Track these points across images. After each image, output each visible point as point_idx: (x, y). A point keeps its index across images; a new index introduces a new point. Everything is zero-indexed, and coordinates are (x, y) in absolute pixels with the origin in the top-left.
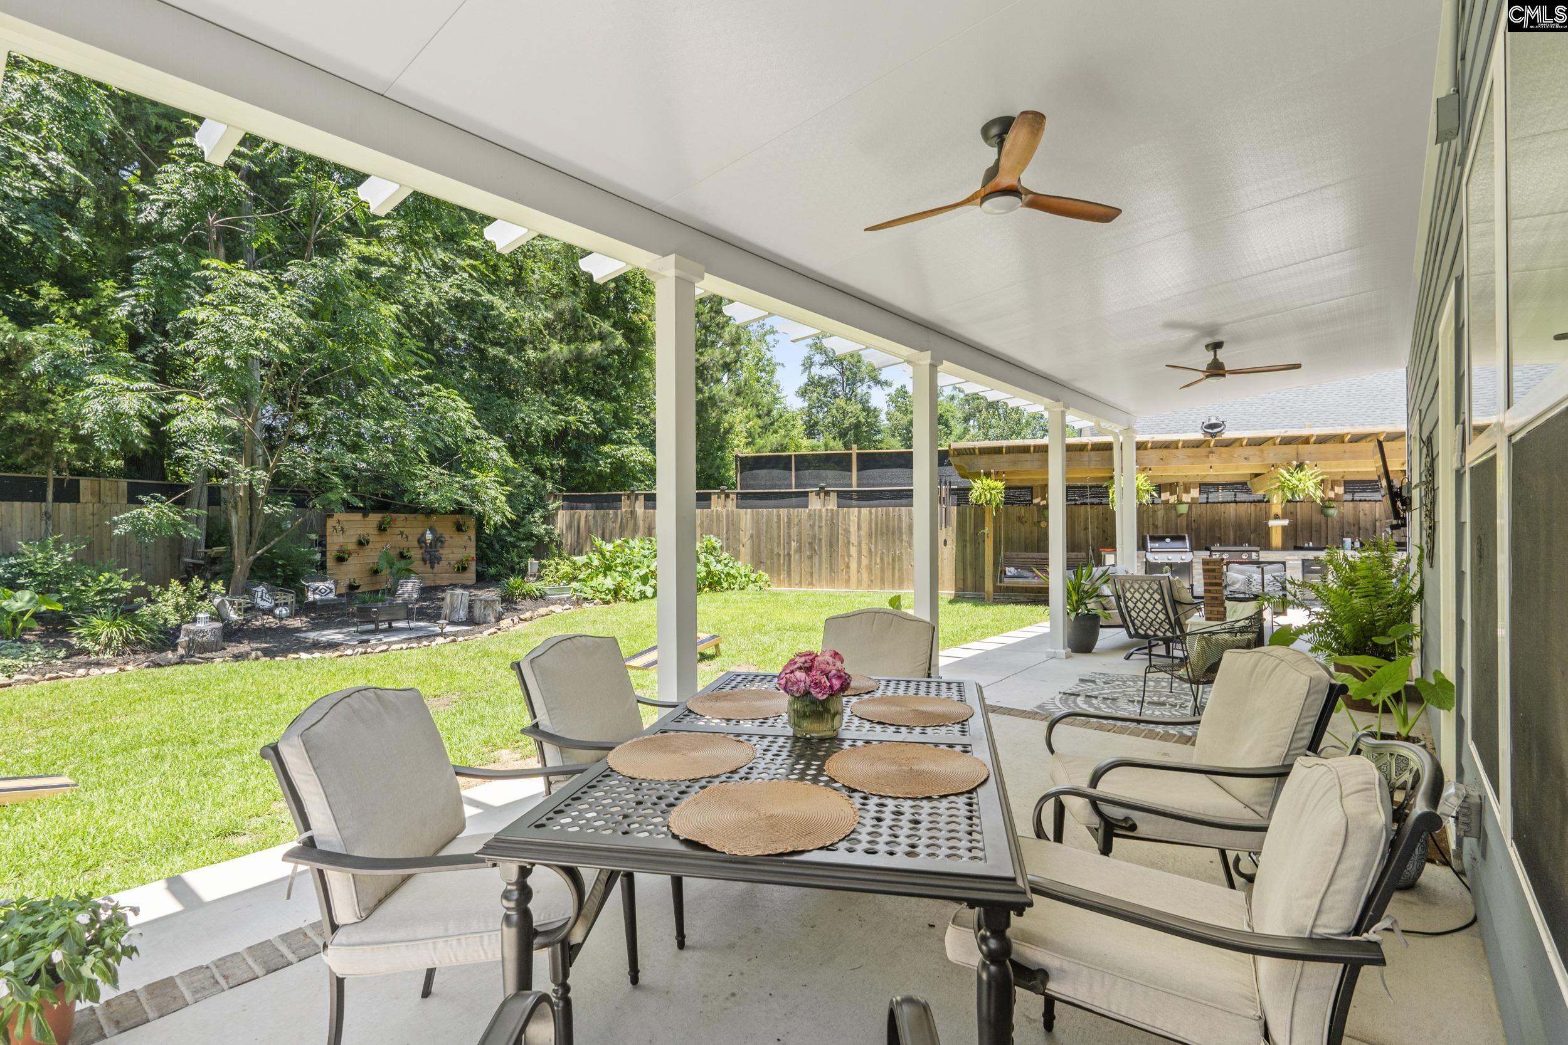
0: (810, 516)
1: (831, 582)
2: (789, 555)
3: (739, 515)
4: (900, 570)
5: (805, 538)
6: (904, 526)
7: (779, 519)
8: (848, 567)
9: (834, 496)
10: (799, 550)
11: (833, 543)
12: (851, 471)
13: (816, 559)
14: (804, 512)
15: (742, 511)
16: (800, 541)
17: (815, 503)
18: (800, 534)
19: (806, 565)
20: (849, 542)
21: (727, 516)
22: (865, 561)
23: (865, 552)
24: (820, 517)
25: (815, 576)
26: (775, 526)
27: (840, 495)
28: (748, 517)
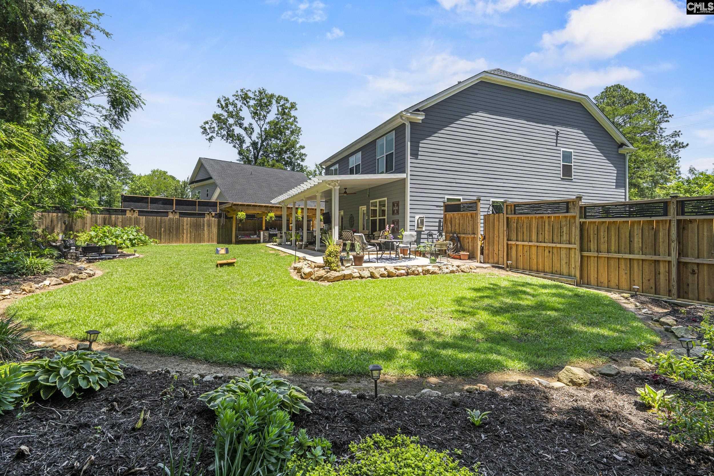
0: (169, 220)
1: (176, 242)
2: (161, 233)
3: (139, 218)
4: (200, 237)
5: (167, 227)
6: (202, 224)
7: (157, 221)
8: (183, 237)
9: (178, 214)
10: (165, 231)
11: (177, 228)
12: (173, 205)
13: (171, 234)
14: (167, 219)
15: (141, 217)
16: (165, 228)
17: (171, 216)
18: (165, 225)
19: (167, 237)
20: (183, 229)
21: (135, 218)
22: (189, 235)
23: (189, 232)
24: (173, 220)
25: (171, 240)
26: (155, 223)
27: (180, 213)
28: (144, 219)
